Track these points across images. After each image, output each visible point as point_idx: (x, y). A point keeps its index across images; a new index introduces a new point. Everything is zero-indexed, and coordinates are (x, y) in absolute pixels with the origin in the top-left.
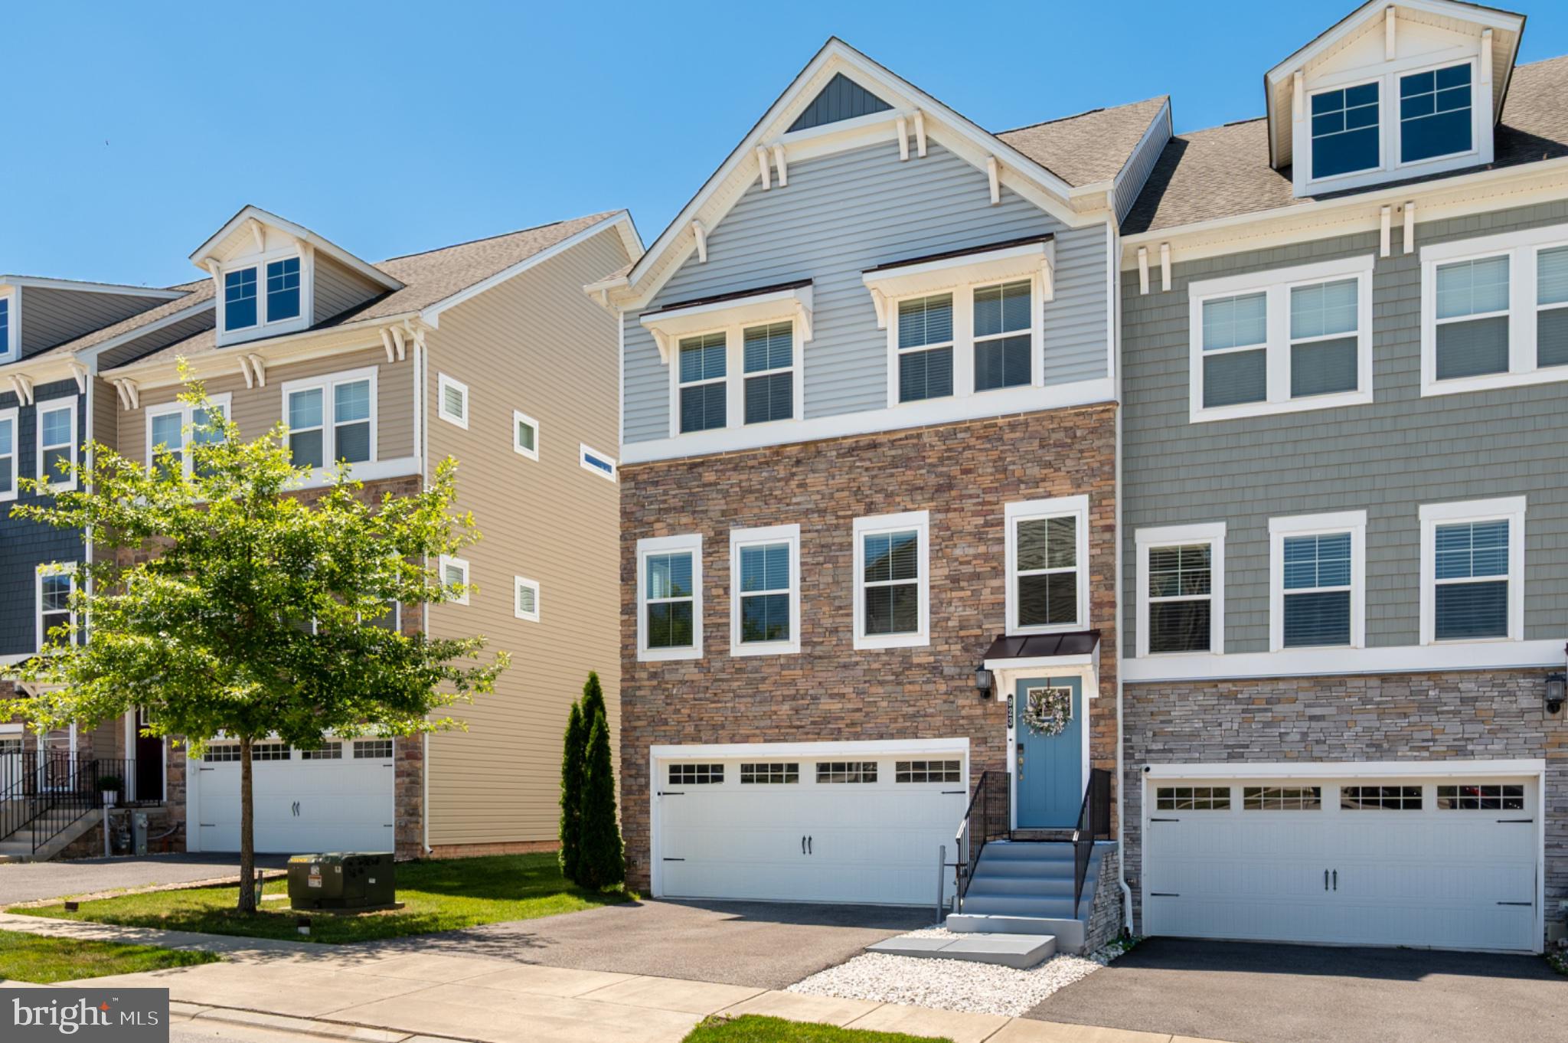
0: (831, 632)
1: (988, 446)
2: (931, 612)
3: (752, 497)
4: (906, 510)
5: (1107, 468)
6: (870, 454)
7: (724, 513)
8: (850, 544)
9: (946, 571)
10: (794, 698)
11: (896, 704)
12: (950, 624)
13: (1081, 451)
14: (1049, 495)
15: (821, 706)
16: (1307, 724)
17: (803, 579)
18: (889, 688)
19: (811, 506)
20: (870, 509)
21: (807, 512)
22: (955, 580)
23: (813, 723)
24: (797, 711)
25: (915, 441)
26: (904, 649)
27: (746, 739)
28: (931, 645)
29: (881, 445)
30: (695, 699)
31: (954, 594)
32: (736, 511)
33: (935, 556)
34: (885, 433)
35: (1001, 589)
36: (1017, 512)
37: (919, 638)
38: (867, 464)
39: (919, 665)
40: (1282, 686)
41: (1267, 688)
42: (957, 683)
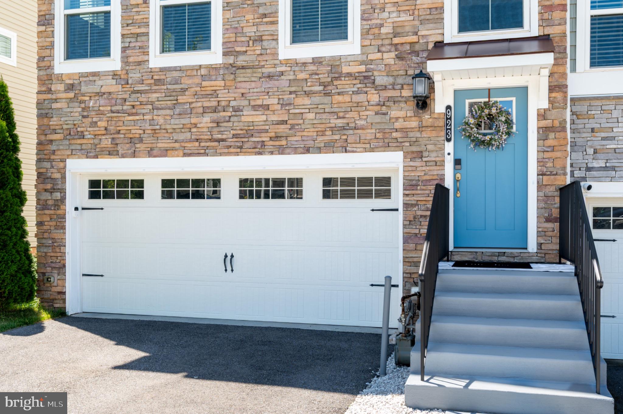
0: (255, 41)
2: (363, 19)
10: (215, 110)
11: (324, 116)
12: (383, 30)
15: (243, 119)
18: (316, 99)
23: (235, 136)
24: (218, 124)
26: (333, 58)
27: (165, 153)
28: (362, 54)
30: (112, 112)
37: (349, 47)
39: (349, 75)
42: (391, 93)
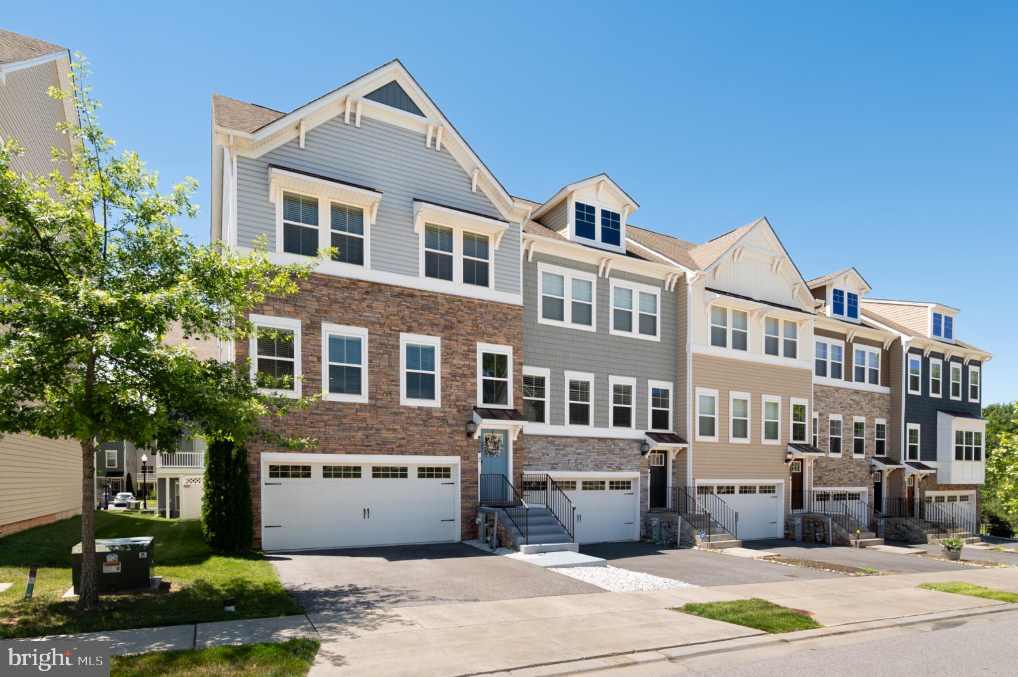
0: (387, 394)
1: (470, 312)
2: (442, 391)
3: (337, 306)
4: (429, 334)
5: (520, 336)
6: (410, 299)
7: (317, 311)
8: (398, 347)
9: (449, 371)
10: (365, 429)
11: (424, 437)
12: (452, 398)
13: (510, 326)
14: (496, 343)
15: (382, 435)
16: (576, 456)
17: (370, 361)
18: (420, 428)
19: (375, 320)
20: (410, 330)
21: (372, 323)
22: (454, 375)
23: (376, 444)
24: (367, 437)
25: (434, 299)
26: (428, 408)
27: (333, 451)
28: (442, 407)
29: (416, 296)
30: (297, 424)
31: (453, 383)
32: (326, 312)
33: (444, 362)
34: (419, 290)
35: (475, 384)
36: (483, 348)
37: (435, 403)
38: (408, 304)
39: (436, 417)
40: (569, 440)
41: (563, 440)
42: (455, 428)
